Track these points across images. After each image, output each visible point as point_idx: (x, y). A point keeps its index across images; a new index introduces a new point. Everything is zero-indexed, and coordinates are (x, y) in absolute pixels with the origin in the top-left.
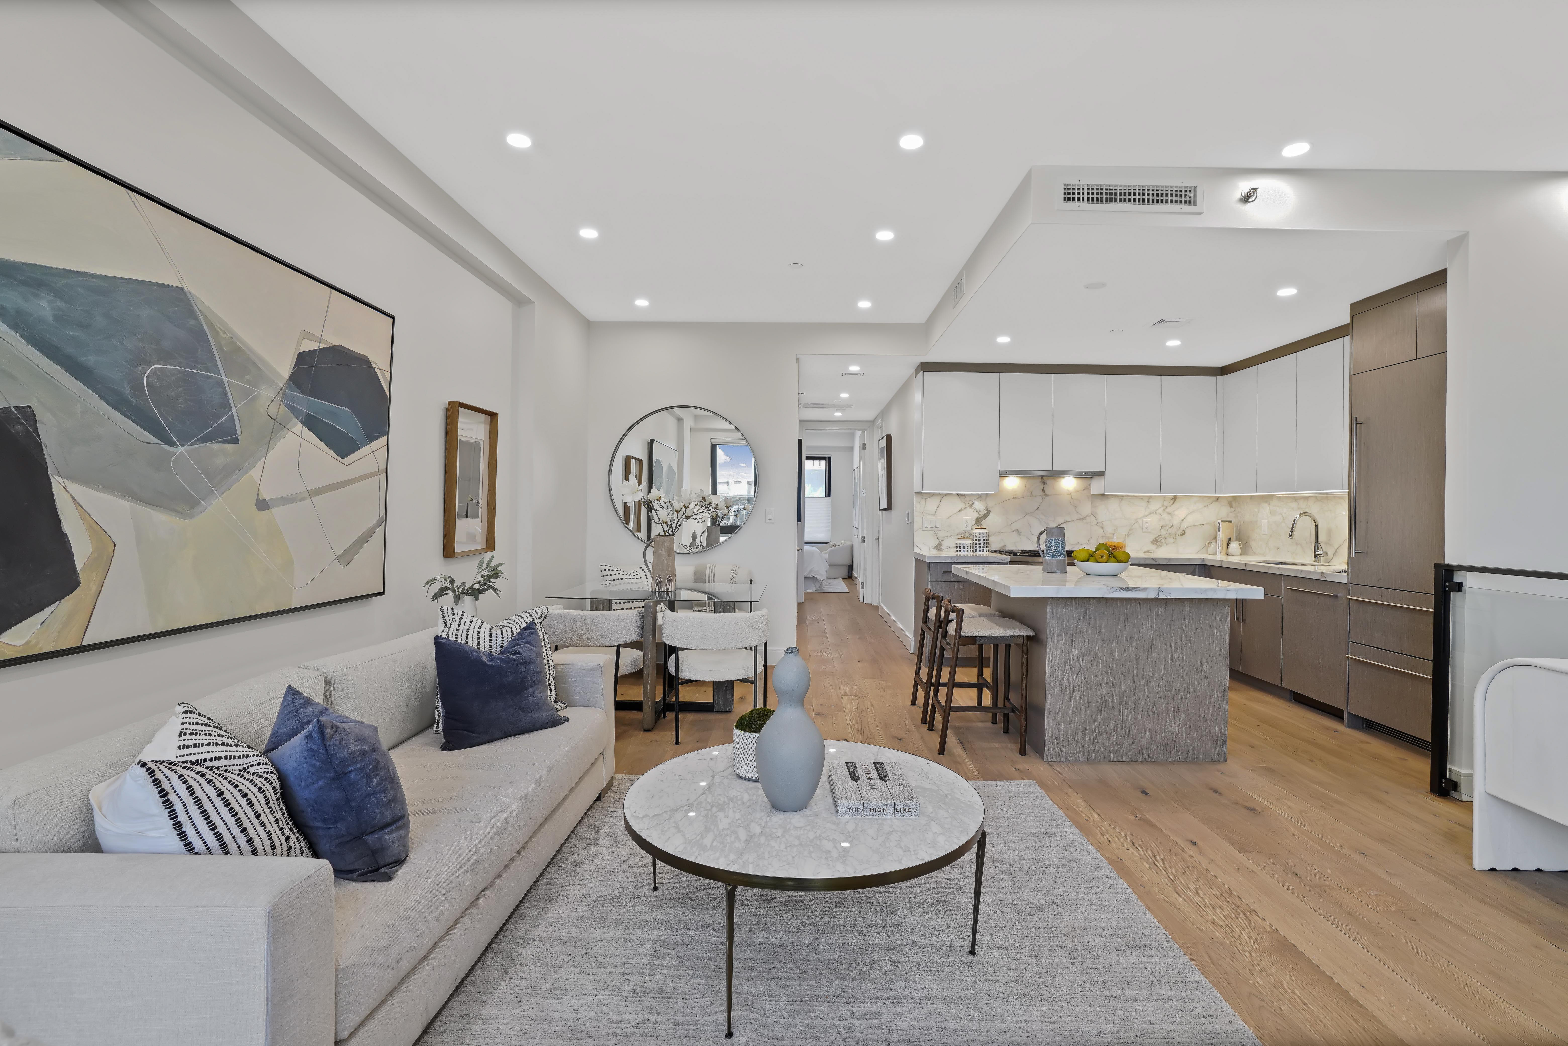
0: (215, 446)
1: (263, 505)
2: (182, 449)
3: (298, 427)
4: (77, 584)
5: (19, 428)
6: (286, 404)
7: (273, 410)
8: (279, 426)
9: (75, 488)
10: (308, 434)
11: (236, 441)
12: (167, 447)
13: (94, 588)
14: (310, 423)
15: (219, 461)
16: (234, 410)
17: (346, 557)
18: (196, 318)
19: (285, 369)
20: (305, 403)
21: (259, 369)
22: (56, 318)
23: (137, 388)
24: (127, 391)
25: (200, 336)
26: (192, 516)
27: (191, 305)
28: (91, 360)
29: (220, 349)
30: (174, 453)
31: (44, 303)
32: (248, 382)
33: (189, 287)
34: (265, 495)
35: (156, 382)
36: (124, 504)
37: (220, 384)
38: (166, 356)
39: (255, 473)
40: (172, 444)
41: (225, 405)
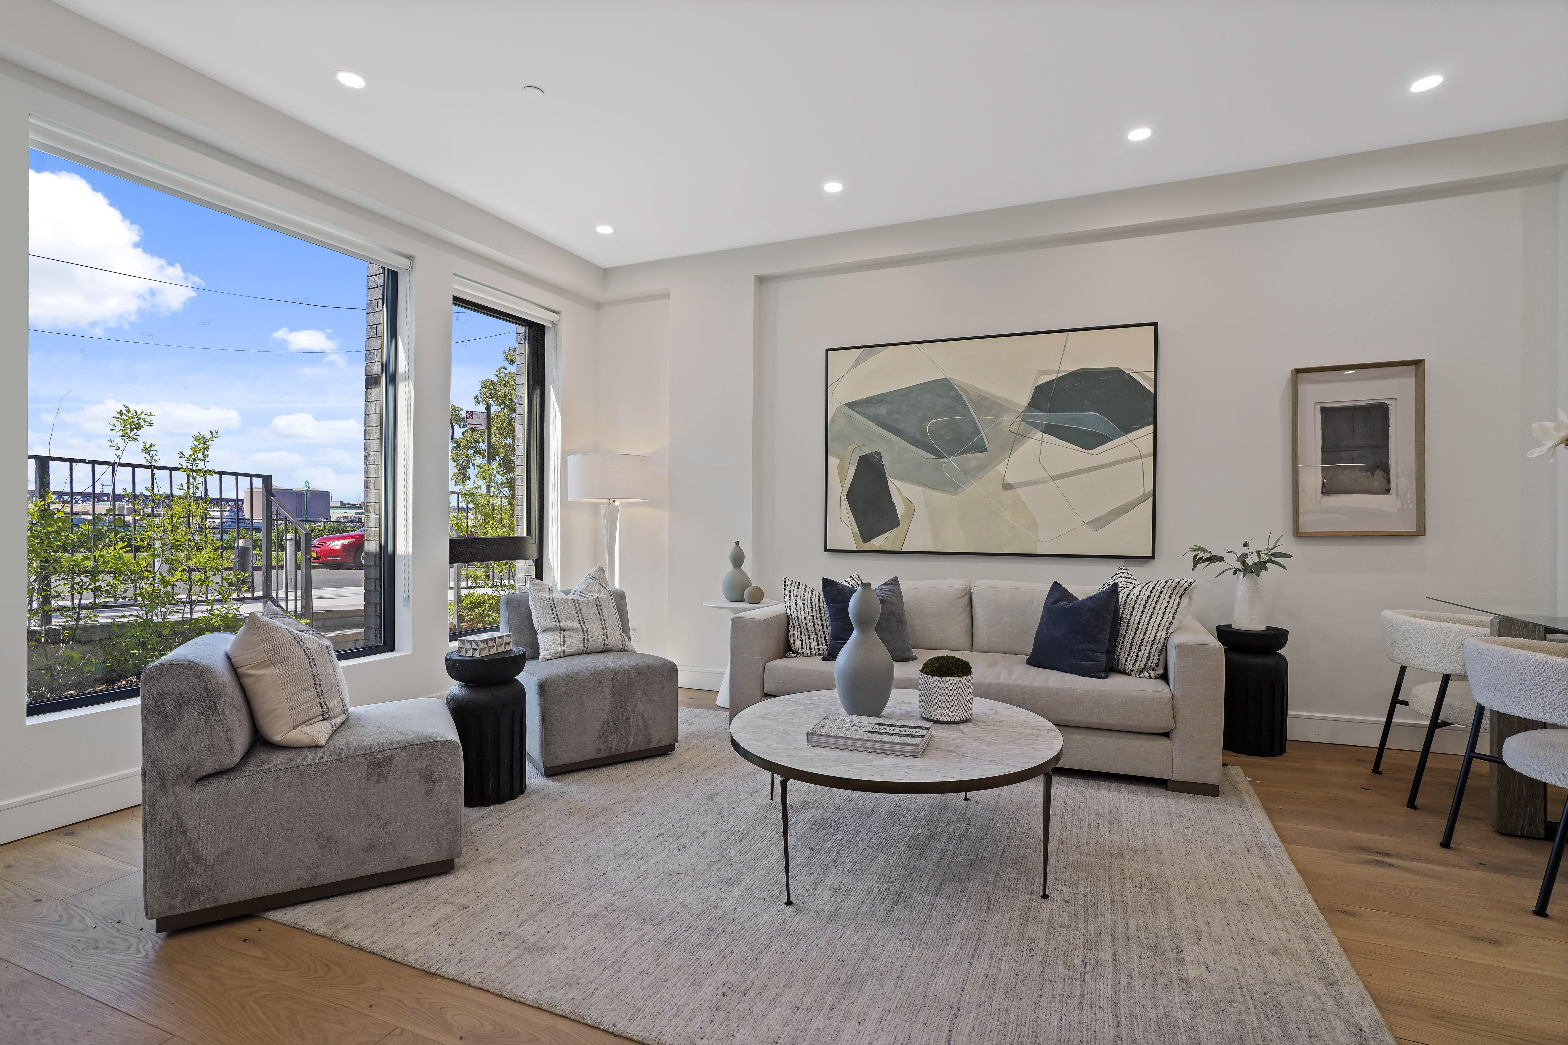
0: (970, 456)
1: (1008, 487)
2: (949, 459)
3: (1039, 434)
4: (899, 524)
5: (876, 460)
6: (1026, 422)
7: (1014, 428)
8: (1019, 437)
9: (897, 482)
10: (1048, 437)
11: (986, 450)
12: (940, 460)
13: (906, 527)
14: (1050, 430)
15: (973, 463)
16: (983, 433)
17: (1097, 524)
18: (954, 390)
19: (1024, 399)
20: (1043, 418)
21: (1001, 405)
22: (887, 412)
23: (924, 433)
24: (918, 436)
25: (958, 398)
26: (957, 494)
27: (951, 384)
28: (902, 426)
29: (971, 401)
30: (944, 462)
31: (883, 408)
32: (993, 415)
33: (949, 376)
34: (1010, 480)
35: (933, 429)
36: (919, 489)
37: (973, 421)
38: (938, 415)
39: (1001, 468)
40: (943, 458)
41: (977, 432)
